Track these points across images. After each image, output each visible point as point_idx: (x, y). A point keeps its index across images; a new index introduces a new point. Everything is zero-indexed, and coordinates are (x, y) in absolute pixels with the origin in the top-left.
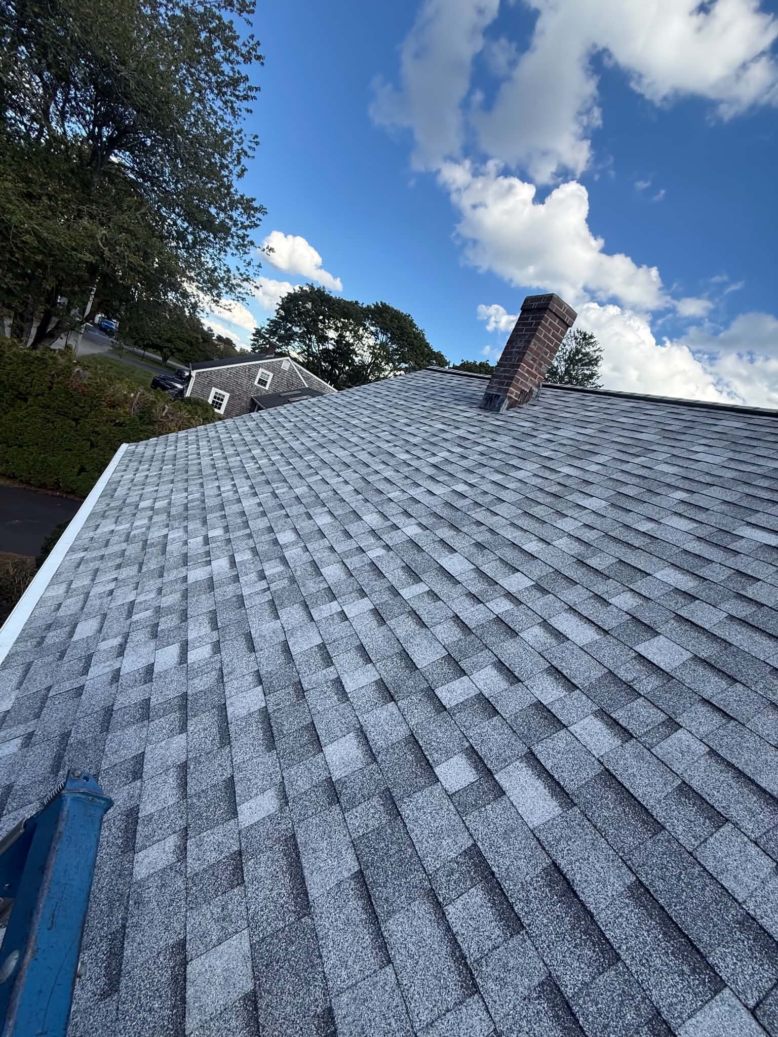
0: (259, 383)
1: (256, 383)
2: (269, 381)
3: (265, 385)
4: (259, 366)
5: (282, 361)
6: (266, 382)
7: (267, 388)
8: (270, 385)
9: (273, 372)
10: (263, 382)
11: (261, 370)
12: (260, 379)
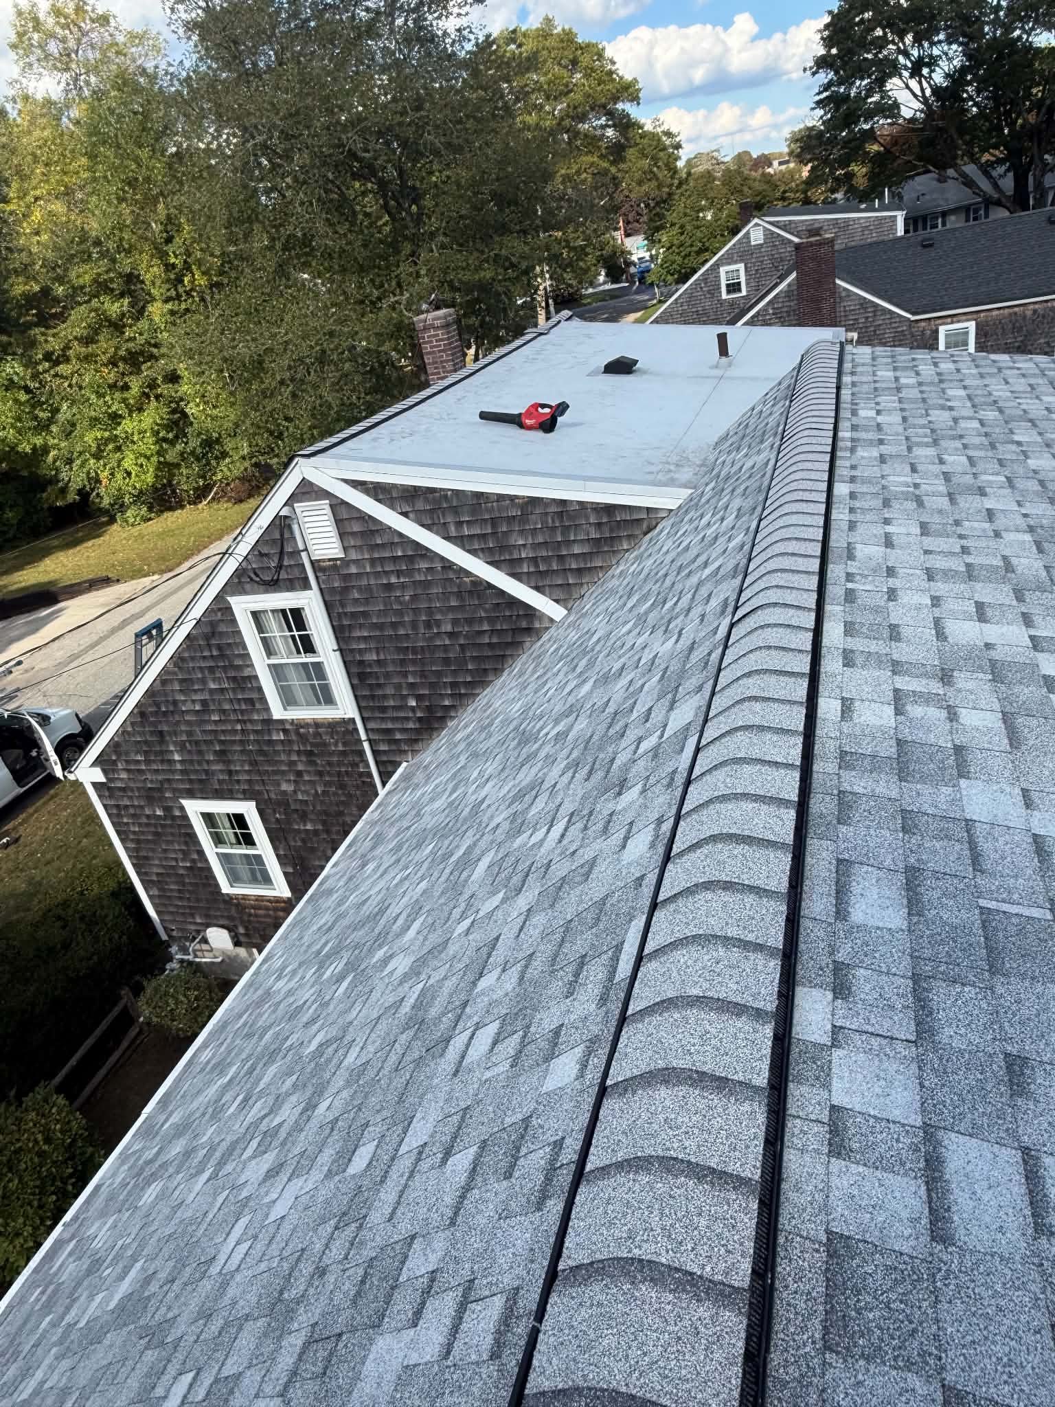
0: (729, 292)
1: (724, 296)
2: (743, 280)
3: (740, 290)
4: (717, 266)
5: (748, 233)
6: (739, 284)
7: (744, 293)
8: (747, 284)
9: (741, 261)
10: (734, 287)
11: (723, 270)
12: (728, 286)
